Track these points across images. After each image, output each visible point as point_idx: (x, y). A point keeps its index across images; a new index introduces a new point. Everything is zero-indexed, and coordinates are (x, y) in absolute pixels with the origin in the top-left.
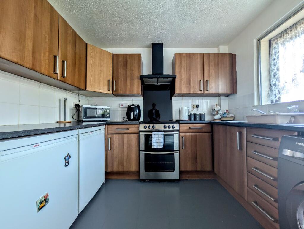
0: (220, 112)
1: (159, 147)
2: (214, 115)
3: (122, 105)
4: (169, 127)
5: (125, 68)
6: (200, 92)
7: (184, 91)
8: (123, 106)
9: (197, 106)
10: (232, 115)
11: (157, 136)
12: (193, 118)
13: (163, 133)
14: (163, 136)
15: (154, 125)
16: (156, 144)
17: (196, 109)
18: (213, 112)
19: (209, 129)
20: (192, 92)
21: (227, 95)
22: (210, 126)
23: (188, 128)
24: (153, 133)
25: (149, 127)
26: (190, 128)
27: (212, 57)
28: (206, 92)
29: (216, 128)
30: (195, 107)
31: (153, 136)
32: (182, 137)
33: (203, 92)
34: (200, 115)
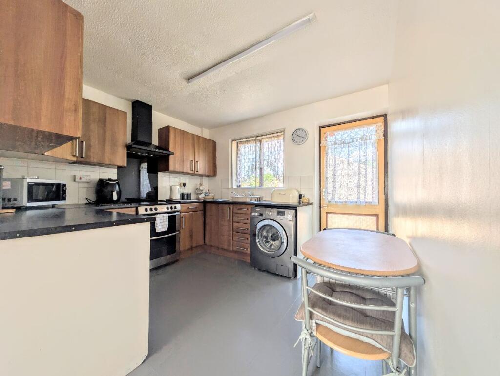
0: (203, 191)
1: (164, 230)
2: (198, 194)
3: (80, 178)
4: (172, 208)
5: (102, 126)
6: (191, 172)
7: (178, 169)
8: (83, 180)
9: (184, 185)
10: (213, 194)
11: (162, 218)
12: (185, 198)
13: (167, 215)
14: (168, 218)
15: (157, 207)
16: (161, 227)
17: (183, 187)
18: (198, 191)
19: (202, 208)
20: (185, 170)
21: (208, 176)
22: (202, 205)
23: (186, 208)
24: (157, 216)
25: (151, 210)
26: (189, 208)
27: (201, 140)
28: (196, 173)
29: (208, 206)
30: (182, 185)
31: (157, 219)
32: (182, 217)
33: (193, 172)
34: (188, 194)
